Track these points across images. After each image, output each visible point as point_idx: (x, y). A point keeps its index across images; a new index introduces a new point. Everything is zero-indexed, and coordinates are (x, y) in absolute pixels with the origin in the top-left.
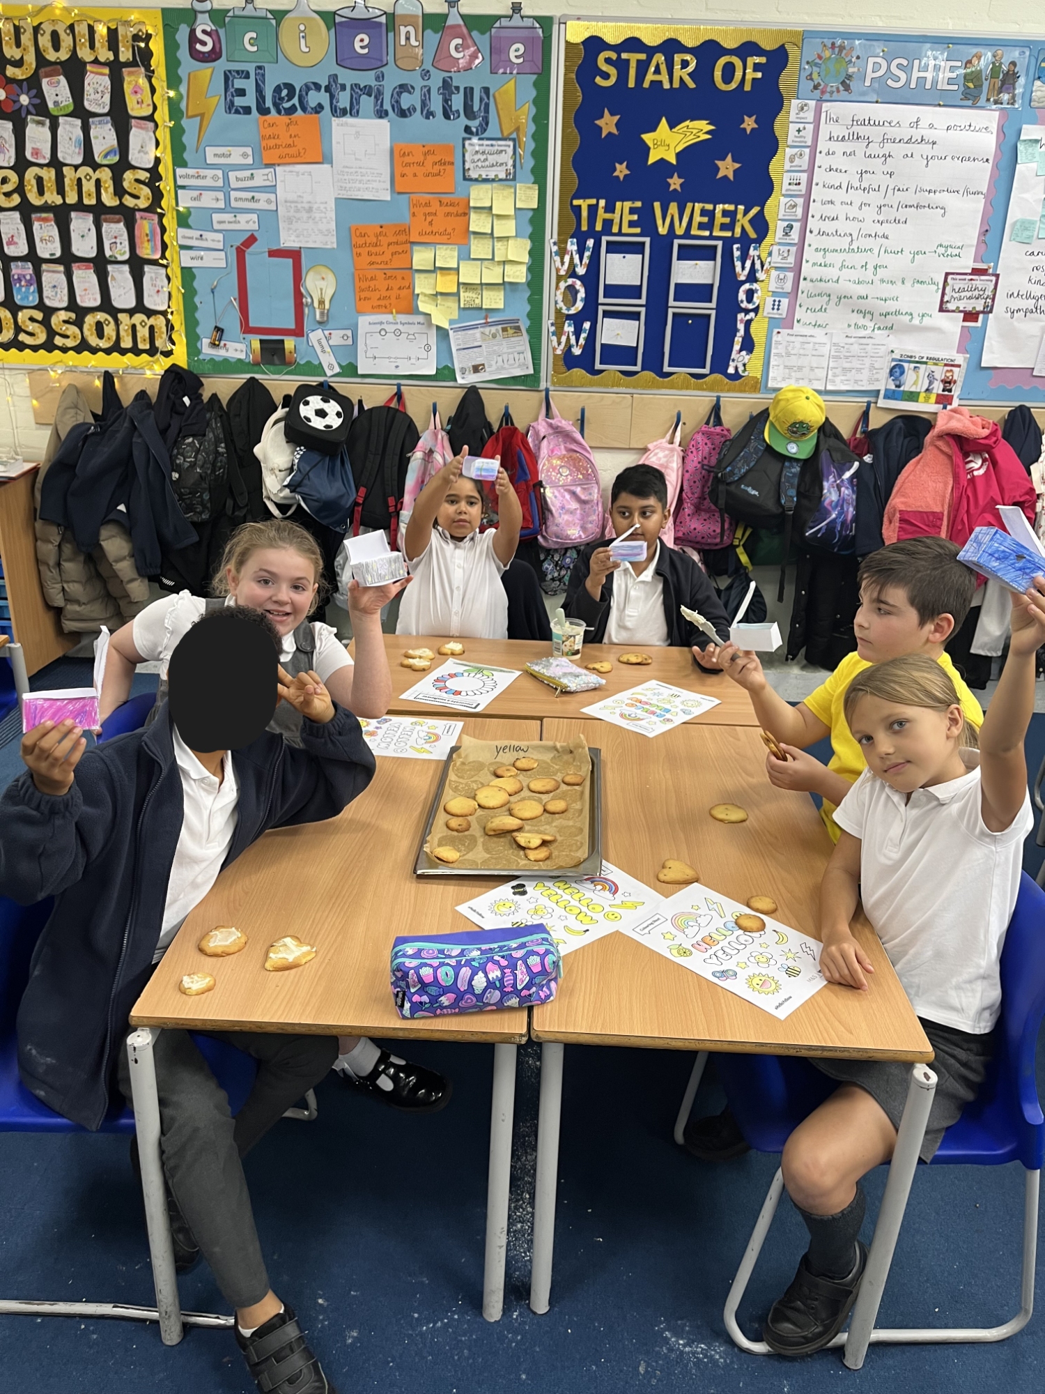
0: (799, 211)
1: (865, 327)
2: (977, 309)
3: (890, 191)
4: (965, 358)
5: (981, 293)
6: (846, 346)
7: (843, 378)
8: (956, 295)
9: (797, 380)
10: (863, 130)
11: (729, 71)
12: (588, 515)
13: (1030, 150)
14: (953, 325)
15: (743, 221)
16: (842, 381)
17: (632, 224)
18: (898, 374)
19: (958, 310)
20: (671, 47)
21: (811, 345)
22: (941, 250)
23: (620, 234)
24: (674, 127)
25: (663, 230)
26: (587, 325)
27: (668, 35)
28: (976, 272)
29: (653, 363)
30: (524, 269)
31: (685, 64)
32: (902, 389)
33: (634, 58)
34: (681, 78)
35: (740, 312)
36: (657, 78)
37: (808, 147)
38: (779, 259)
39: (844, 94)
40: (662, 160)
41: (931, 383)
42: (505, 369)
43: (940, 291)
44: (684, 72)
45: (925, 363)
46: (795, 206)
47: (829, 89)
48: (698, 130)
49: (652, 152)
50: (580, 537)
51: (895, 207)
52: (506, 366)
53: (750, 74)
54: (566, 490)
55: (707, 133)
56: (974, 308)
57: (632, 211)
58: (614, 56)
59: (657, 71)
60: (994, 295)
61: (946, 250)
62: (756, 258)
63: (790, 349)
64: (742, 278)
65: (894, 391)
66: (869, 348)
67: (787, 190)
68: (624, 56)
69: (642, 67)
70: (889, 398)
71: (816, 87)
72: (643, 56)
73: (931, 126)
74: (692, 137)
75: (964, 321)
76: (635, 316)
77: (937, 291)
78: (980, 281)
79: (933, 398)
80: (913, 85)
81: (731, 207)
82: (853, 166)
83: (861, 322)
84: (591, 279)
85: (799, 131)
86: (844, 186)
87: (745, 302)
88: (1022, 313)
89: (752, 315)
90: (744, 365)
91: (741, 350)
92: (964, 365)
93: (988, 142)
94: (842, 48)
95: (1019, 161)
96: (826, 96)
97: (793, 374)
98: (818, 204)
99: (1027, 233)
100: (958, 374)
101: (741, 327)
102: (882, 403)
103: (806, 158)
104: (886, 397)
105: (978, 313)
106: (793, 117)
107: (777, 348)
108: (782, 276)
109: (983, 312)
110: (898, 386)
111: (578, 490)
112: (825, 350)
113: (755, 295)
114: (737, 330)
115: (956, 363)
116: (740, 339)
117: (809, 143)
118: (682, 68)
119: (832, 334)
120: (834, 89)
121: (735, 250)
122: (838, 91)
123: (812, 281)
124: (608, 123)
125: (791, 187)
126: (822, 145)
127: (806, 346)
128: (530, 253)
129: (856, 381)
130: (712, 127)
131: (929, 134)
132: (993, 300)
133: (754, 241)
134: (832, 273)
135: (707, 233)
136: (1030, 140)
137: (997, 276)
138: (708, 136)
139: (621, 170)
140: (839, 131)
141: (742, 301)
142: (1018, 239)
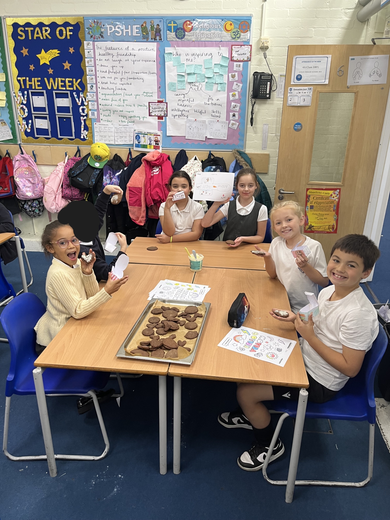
0: (94, 80)
1: (125, 122)
2: (162, 115)
3: (123, 73)
4: (161, 133)
5: (162, 109)
6: (120, 128)
7: (121, 140)
8: (154, 110)
9: (105, 140)
10: (110, 52)
11: (61, 33)
12: (35, 188)
13: (169, 57)
14: (155, 121)
15: (76, 84)
16: (120, 141)
17: (39, 86)
18: (138, 138)
19: (155, 116)
20: (41, 25)
21: (108, 128)
22: (145, 94)
23: (35, 89)
24: (47, 52)
25: (49, 88)
26: (30, 121)
27: (39, 21)
28: (159, 102)
29: (54, 134)
30: (5, 102)
31: (46, 31)
32: (140, 143)
33: (30, 29)
34: (46, 36)
35: (81, 116)
36: (38, 36)
37: (93, 58)
38: (91, 98)
39: (101, 39)
40: (45, 63)
41: (150, 142)
42: (4, 137)
43: (148, 109)
44: (46, 33)
45: (147, 134)
46: (92, 79)
47: (96, 37)
48: (55, 53)
49: (41, 61)
50: (33, 196)
51: (126, 78)
52: (5, 136)
53: (68, 33)
54: (26, 179)
55: (58, 54)
56: (161, 115)
57: (38, 81)
58: (23, 29)
59: (38, 33)
60: (167, 110)
61: (147, 94)
62: (83, 97)
63: (100, 129)
64: (79, 104)
65: (138, 144)
66: (127, 129)
67: (88, 73)
68: (26, 29)
69: (33, 32)
70: (137, 147)
71: (91, 37)
72: (32, 29)
73: (133, 49)
74: (53, 55)
75: (158, 119)
76: (45, 118)
77: (147, 109)
78: (161, 105)
79: (153, 147)
80: (125, 35)
81: (71, 79)
82: (110, 64)
83: (123, 120)
84: (28, 105)
85: (89, 52)
86: (108, 71)
87: (82, 113)
88: (177, 116)
89: (85, 118)
90: (86, 135)
91: (84, 130)
92: (161, 135)
93: (153, 54)
94: (98, 23)
95: (166, 61)
96: (96, 40)
97: (103, 138)
98: (100, 78)
99: (174, 87)
100: (159, 138)
101: (83, 122)
102: (135, 149)
103: (93, 61)
104: (136, 147)
105: (162, 117)
106: (85, 47)
107: (96, 129)
108: (93, 104)
109: (164, 116)
110: (139, 143)
111: (31, 179)
112: (113, 130)
113: (85, 110)
114: (81, 123)
115: (158, 134)
116: (83, 126)
117: (93, 57)
118: (46, 32)
119: (114, 124)
120: (98, 37)
121: (74, 95)
122: (99, 38)
123: (103, 105)
124: (25, 52)
125: (90, 72)
126: (97, 57)
127: (106, 128)
128: (6, 96)
129: (125, 141)
130: (59, 52)
131: (133, 52)
132: (167, 112)
133: (81, 91)
134: (109, 102)
135: (64, 89)
136: (169, 53)
137: (167, 103)
138: (59, 55)
139: (32, 67)
140: (102, 52)
141: (81, 113)
142: (171, 90)
